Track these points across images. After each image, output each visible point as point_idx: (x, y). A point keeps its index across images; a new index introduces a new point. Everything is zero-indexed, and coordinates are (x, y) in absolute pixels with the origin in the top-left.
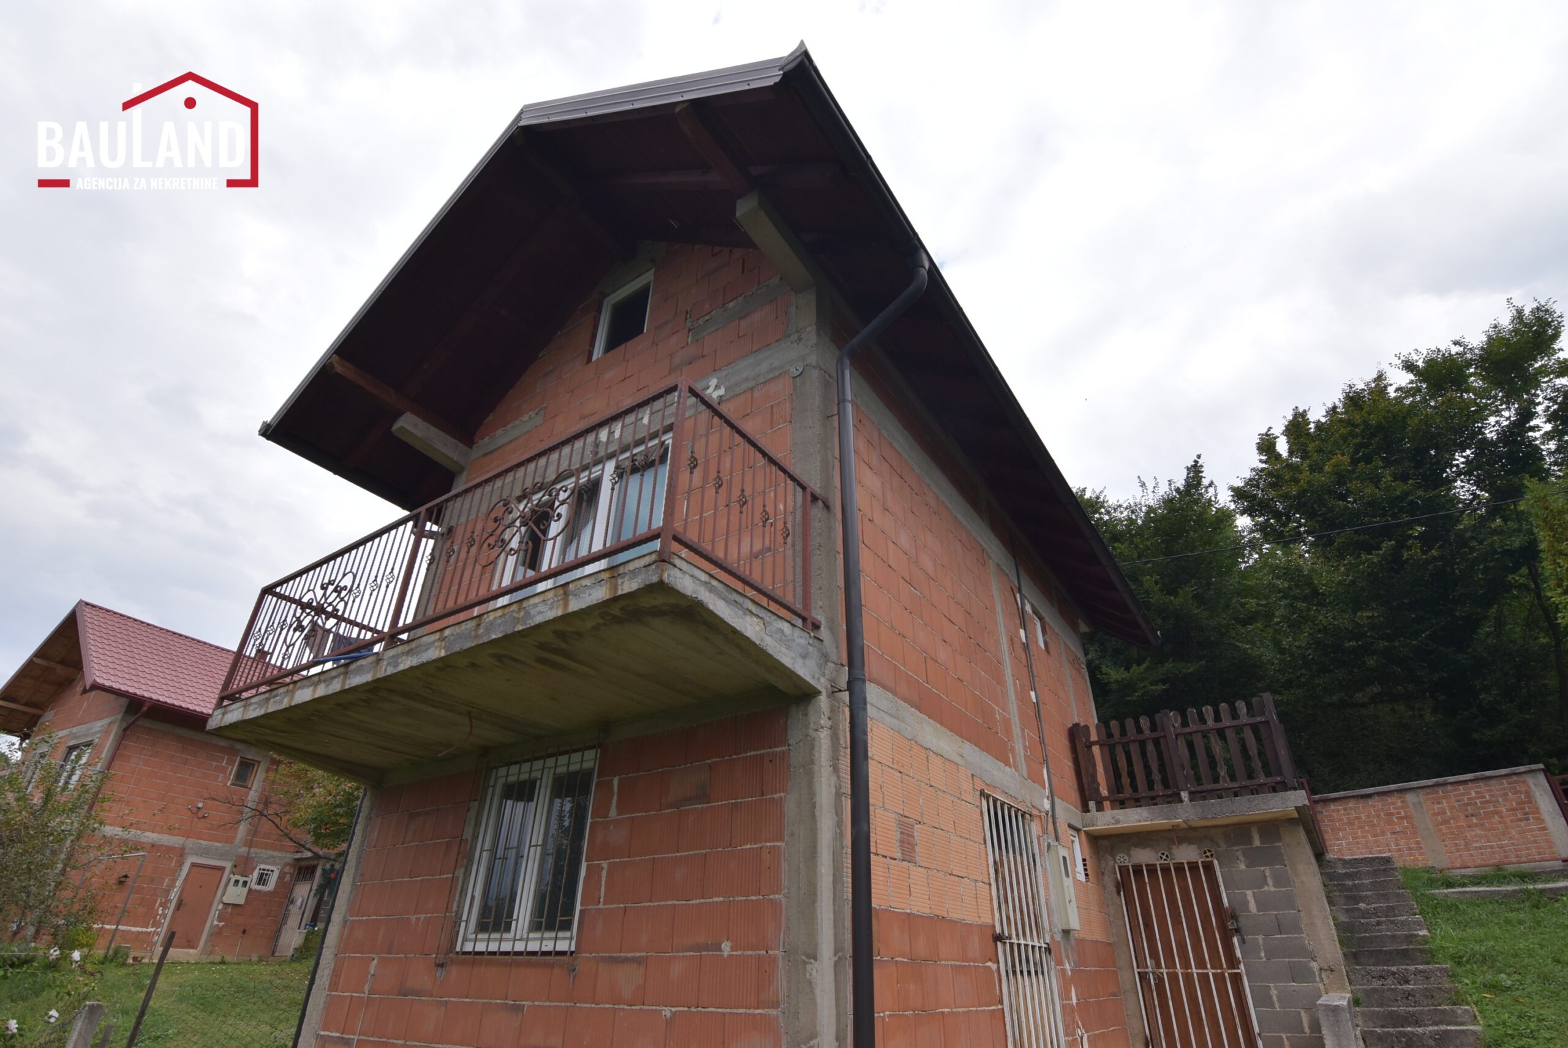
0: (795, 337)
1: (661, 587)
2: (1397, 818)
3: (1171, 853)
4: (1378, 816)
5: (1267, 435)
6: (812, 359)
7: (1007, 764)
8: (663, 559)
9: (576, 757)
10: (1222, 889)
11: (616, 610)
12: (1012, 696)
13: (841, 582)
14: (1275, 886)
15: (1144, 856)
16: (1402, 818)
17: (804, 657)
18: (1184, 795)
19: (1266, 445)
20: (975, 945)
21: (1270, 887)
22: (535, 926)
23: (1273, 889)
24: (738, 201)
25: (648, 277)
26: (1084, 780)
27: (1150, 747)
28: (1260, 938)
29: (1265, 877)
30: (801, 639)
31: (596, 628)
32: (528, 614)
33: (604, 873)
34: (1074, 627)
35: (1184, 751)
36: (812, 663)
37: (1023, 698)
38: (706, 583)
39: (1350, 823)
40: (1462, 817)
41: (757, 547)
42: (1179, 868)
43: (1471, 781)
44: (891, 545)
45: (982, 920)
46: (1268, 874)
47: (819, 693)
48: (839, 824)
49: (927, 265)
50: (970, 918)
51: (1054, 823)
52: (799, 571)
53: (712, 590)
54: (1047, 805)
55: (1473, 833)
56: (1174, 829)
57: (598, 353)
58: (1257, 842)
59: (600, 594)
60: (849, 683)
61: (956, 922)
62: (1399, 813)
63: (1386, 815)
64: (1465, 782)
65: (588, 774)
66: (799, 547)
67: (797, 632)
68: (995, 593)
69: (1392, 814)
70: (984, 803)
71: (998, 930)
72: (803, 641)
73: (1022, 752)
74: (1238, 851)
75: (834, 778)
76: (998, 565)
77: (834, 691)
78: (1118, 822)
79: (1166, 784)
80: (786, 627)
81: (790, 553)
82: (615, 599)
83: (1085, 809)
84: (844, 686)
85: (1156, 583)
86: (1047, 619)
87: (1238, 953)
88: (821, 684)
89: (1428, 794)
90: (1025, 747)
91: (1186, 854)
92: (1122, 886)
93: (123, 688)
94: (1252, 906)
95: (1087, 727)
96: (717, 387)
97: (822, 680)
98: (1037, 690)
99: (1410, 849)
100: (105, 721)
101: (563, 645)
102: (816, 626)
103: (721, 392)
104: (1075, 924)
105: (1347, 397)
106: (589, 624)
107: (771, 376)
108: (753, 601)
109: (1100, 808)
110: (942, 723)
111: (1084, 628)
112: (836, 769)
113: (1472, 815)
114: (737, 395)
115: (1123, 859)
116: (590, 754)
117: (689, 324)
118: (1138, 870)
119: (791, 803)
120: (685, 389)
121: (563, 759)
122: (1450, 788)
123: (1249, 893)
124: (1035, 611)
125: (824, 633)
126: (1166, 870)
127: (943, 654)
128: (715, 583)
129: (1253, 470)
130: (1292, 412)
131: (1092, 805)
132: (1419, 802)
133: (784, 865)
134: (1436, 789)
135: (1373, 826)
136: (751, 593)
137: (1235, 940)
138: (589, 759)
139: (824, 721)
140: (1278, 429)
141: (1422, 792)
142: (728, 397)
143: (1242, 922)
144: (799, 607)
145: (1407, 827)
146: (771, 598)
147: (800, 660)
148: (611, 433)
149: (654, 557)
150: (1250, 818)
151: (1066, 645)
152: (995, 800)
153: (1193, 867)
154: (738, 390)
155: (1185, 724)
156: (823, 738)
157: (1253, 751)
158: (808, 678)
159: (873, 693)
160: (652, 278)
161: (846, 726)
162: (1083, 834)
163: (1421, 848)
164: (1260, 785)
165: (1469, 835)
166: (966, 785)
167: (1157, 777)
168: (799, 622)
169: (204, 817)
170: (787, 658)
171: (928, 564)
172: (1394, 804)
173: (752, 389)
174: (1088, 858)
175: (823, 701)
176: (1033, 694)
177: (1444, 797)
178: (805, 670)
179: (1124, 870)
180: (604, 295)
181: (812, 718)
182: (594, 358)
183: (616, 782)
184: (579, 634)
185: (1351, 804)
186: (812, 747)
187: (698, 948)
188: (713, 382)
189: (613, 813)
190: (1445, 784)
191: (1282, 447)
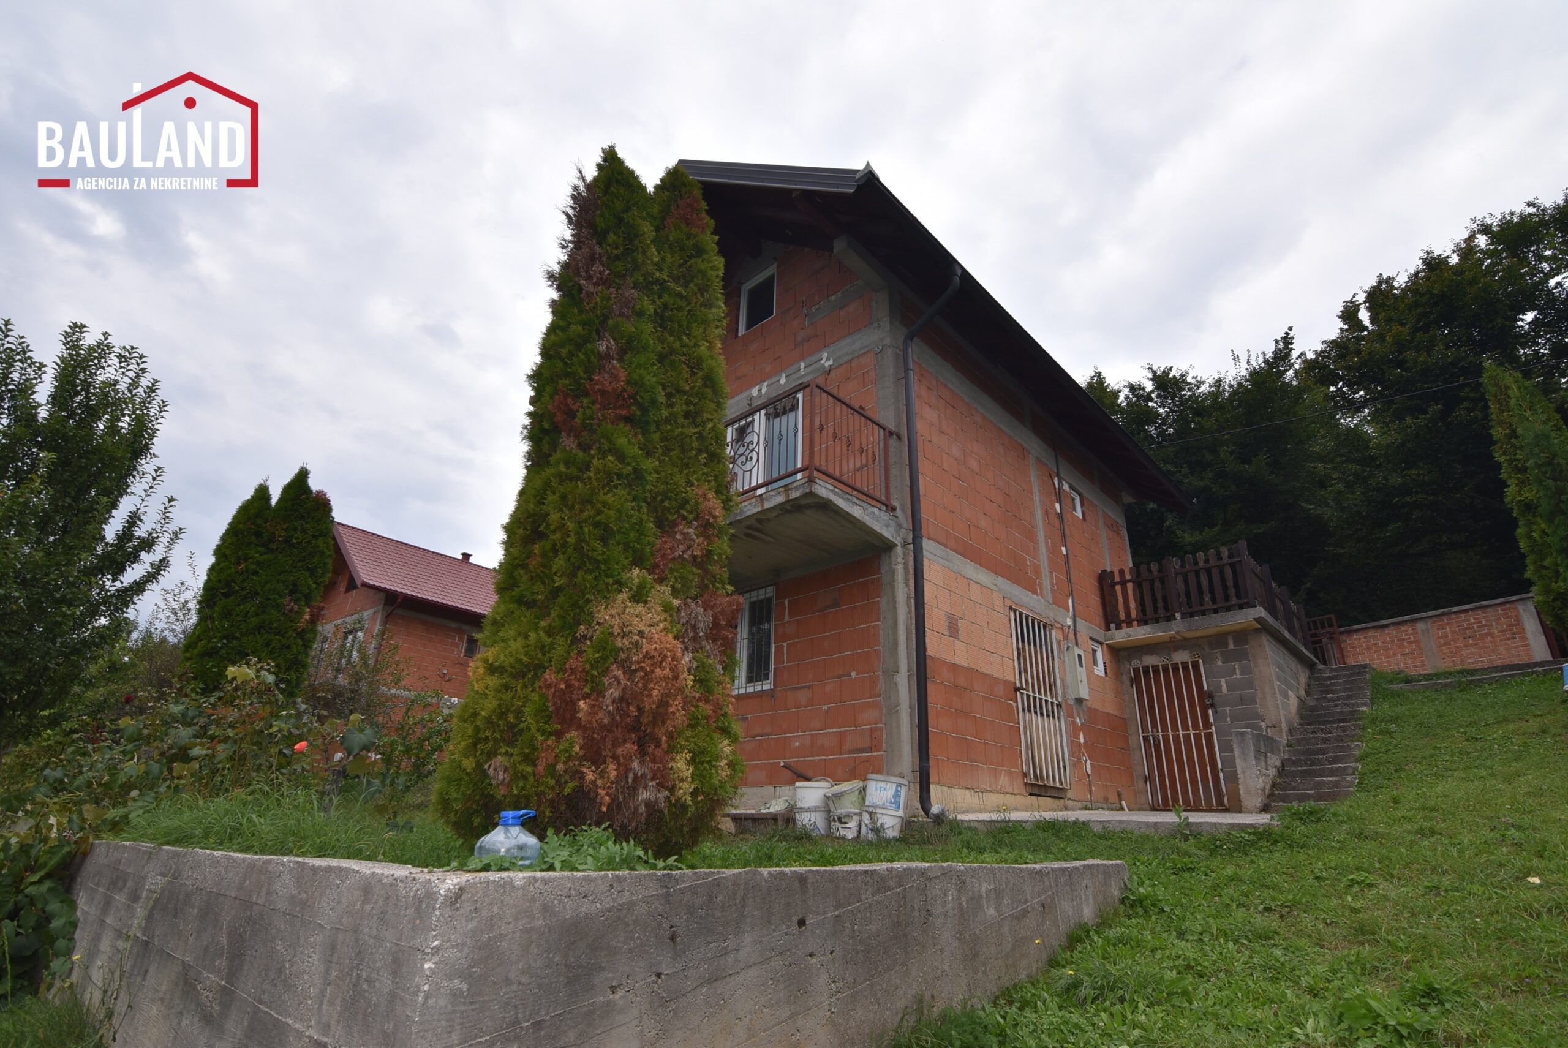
0: (876, 324)
1: (811, 494)
2: (1408, 643)
3: (1171, 657)
4: (1392, 642)
5: (1351, 302)
6: (888, 341)
7: (1035, 592)
8: (811, 480)
9: (762, 591)
10: (1204, 678)
11: (788, 507)
12: (1043, 549)
13: (908, 483)
14: (1241, 674)
15: (1151, 660)
16: (1411, 642)
17: (887, 526)
18: (1178, 616)
19: (1349, 313)
20: (1000, 690)
21: (1238, 676)
22: (750, 680)
23: (1239, 677)
24: (835, 241)
25: (772, 270)
26: (1108, 609)
27: (1157, 584)
28: (1228, 709)
29: (1235, 669)
30: (885, 516)
31: (777, 516)
32: (742, 510)
33: (785, 649)
34: (1116, 498)
35: (1181, 585)
36: (892, 529)
37: (1053, 551)
38: (832, 491)
39: (1369, 649)
40: (1461, 639)
41: (858, 465)
42: (1175, 668)
43: (1471, 609)
44: (945, 455)
45: (1006, 678)
46: (1237, 667)
47: (897, 545)
48: (910, 612)
49: (959, 272)
50: (997, 674)
51: (1075, 634)
52: (883, 478)
53: (835, 494)
54: (1069, 622)
55: (1468, 651)
56: (1172, 640)
57: (742, 331)
58: (1231, 646)
59: (780, 499)
60: (913, 539)
61: (986, 675)
62: (1410, 638)
63: (1398, 640)
64: (1466, 611)
65: (769, 600)
66: (883, 464)
67: (882, 513)
68: (1033, 479)
69: (1404, 639)
70: (1012, 614)
71: (1018, 684)
72: (886, 518)
73: (1049, 587)
74: (1218, 653)
75: (906, 589)
76: (1037, 458)
77: (905, 545)
78: (1130, 636)
79: (1166, 608)
80: (876, 511)
81: (877, 468)
82: (788, 501)
83: (1108, 629)
84: (911, 541)
85: (1232, 453)
86: (1085, 494)
87: (1211, 719)
88: (898, 541)
89: (1435, 622)
90: (1052, 584)
91: (1181, 657)
92: (1135, 681)
93: (382, 585)
94: (1224, 689)
95: (1112, 573)
96: (828, 359)
97: (898, 538)
98: (1068, 546)
99: (1416, 666)
100: (371, 611)
101: (760, 526)
102: (894, 509)
103: (831, 362)
104: (1084, 693)
105: (1425, 261)
106: (774, 514)
107: (862, 352)
108: (857, 498)
109: (1118, 627)
110: (981, 565)
111: (1128, 499)
112: (907, 585)
113: (1469, 637)
114: (842, 365)
115: (1136, 663)
116: (770, 589)
117: (805, 311)
118: (1146, 671)
119: (883, 603)
120: (814, 386)
121: (754, 593)
122: (1453, 616)
123: (1223, 680)
124: (1071, 487)
125: (898, 512)
126: (1166, 669)
127: (983, 523)
128: (837, 490)
129: (1324, 342)
130: (1376, 279)
131: (1113, 626)
132: (1427, 629)
133: (881, 633)
134: (1442, 617)
135: (1387, 649)
136: (855, 493)
137: (1210, 711)
138: (770, 591)
139: (899, 560)
140: (1361, 297)
141: (1429, 621)
142: (835, 366)
143: (1216, 699)
144: (883, 498)
145: (1415, 650)
146: (867, 496)
147: (885, 528)
148: (760, 390)
149: (806, 480)
150: (1227, 629)
151: (1105, 514)
152: (1021, 614)
153: (1185, 666)
154: (842, 361)
155: (1183, 566)
156: (900, 569)
157: (1230, 583)
158: (890, 538)
159: (927, 545)
160: (775, 270)
161: (911, 563)
162: (1105, 646)
163: (1424, 665)
164: (1233, 605)
165: (1465, 653)
166: (998, 603)
167: (1160, 604)
168: (884, 508)
169: (449, 680)
170: (877, 527)
171: (973, 464)
172: (1406, 631)
173: (850, 361)
174: (1108, 662)
175: (899, 550)
176: (1063, 549)
177: (1447, 624)
178: (888, 533)
179: (1136, 671)
180: (741, 283)
181: (893, 559)
182: (740, 335)
183: (786, 602)
184: (768, 520)
185: (1371, 633)
186: (894, 573)
187: (839, 677)
188: (825, 355)
189: (787, 618)
190: (1450, 613)
191: (1364, 316)
